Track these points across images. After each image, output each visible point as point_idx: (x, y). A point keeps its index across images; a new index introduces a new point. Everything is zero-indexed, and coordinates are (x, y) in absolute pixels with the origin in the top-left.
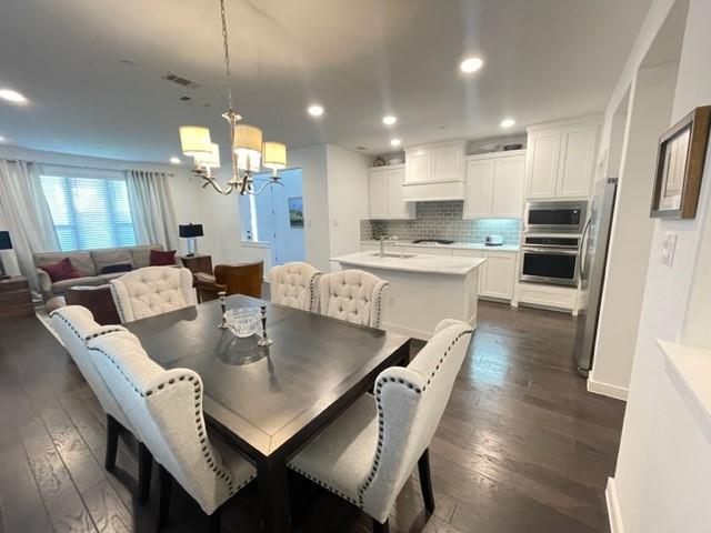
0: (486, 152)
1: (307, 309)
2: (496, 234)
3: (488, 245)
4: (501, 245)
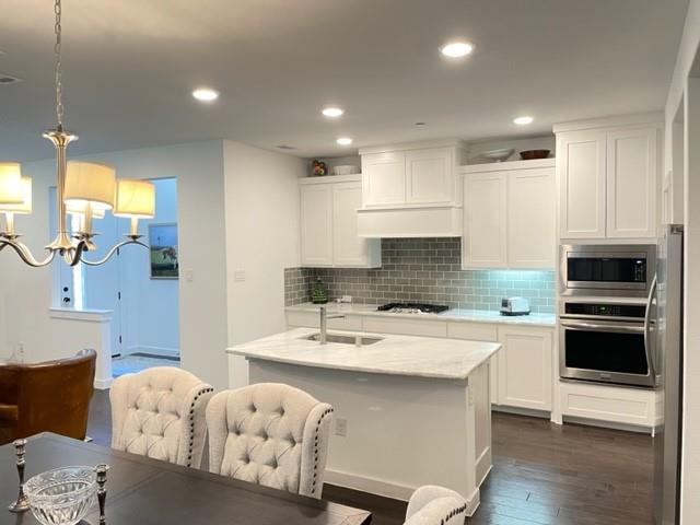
0: (494, 160)
1: (182, 461)
2: (517, 294)
3: (505, 314)
4: (527, 314)
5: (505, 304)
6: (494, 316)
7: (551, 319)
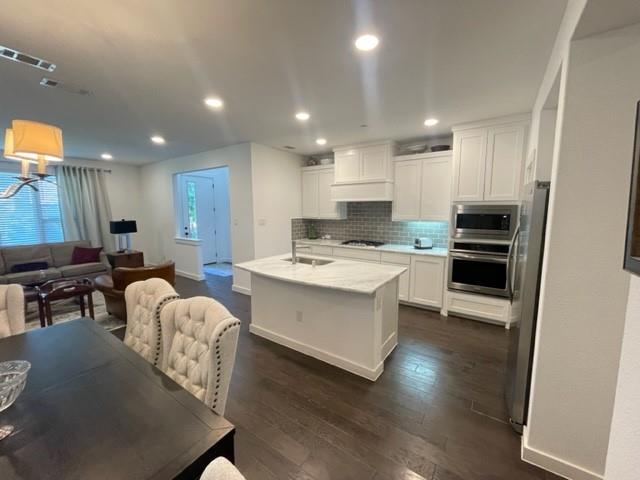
2: (425, 236)
3: (417, 248)
4: (430, 248)
5: (417, 242)
6: (410, 249)
7: (444, 252)
